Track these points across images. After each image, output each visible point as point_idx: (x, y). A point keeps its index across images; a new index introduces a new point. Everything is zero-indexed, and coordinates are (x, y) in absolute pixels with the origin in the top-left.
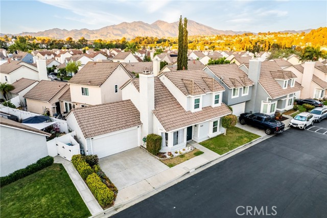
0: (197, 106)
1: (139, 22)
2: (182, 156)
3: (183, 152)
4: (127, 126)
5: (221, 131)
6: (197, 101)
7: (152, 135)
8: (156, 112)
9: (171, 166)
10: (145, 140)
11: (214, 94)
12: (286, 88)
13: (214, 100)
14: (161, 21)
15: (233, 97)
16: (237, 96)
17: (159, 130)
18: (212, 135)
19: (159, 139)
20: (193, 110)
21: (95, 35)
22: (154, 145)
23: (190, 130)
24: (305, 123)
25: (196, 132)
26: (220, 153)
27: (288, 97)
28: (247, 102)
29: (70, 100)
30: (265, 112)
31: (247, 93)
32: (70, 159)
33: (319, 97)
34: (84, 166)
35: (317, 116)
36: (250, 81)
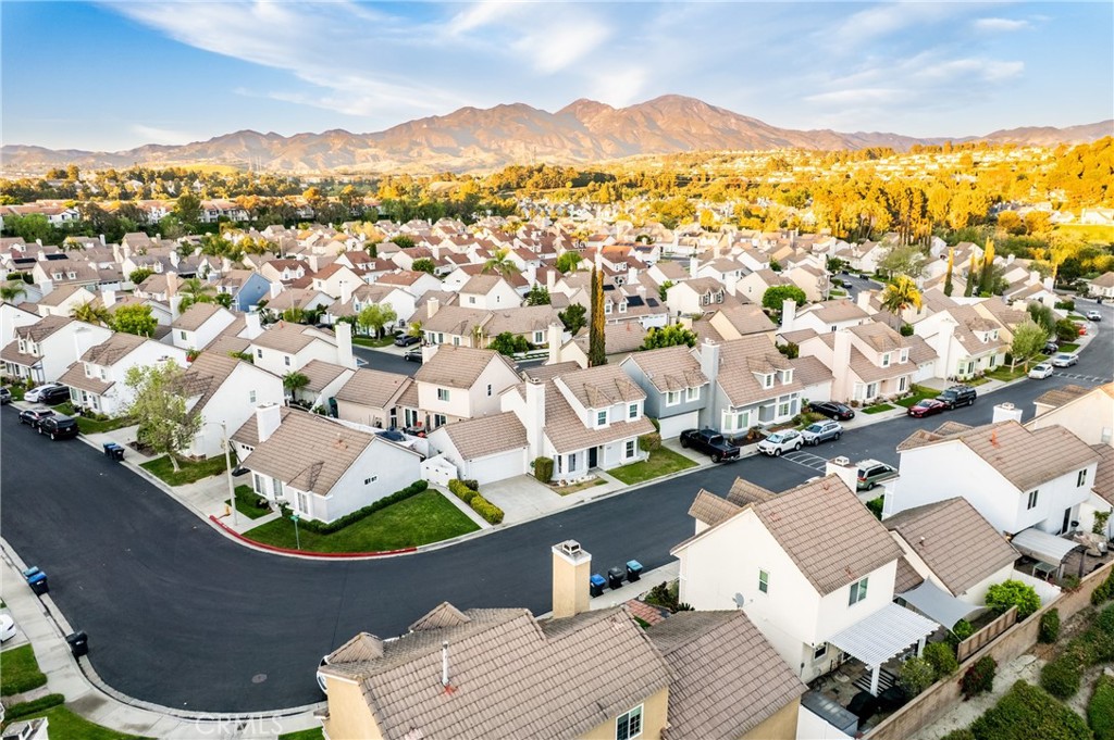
0: (602, 422)
1: (516, 106)
2: (579, 485)
3: (581, 481)
4: (513, 447)
5: (640, 456)
6: (603, 415)
7: (542, 458)
8: (547, 430)
9: (563, 494)
10: (532, 464)
11: (629, 404)
12: (772, 386)
13: (628, 412)
14: (590, 103)
15: (668, 405)
16: (677, 401)
17: (550, 453)
18: (626, 461)
19: (551, 463)
20: (597, 427)
21: (371, 151)
22: (544, 471)
23: (593, 453)
24: (780, 445)
25: (602, 455)
26: (629, 483)
27: (778, 400)
28: (701, 410)
29: (417, 405)
30: (728, 427)
31: (696, 397)
32: (445, 484)
33: (862, 398)
34: (465, 490)
35: (810, 436)
36: (702, 377)
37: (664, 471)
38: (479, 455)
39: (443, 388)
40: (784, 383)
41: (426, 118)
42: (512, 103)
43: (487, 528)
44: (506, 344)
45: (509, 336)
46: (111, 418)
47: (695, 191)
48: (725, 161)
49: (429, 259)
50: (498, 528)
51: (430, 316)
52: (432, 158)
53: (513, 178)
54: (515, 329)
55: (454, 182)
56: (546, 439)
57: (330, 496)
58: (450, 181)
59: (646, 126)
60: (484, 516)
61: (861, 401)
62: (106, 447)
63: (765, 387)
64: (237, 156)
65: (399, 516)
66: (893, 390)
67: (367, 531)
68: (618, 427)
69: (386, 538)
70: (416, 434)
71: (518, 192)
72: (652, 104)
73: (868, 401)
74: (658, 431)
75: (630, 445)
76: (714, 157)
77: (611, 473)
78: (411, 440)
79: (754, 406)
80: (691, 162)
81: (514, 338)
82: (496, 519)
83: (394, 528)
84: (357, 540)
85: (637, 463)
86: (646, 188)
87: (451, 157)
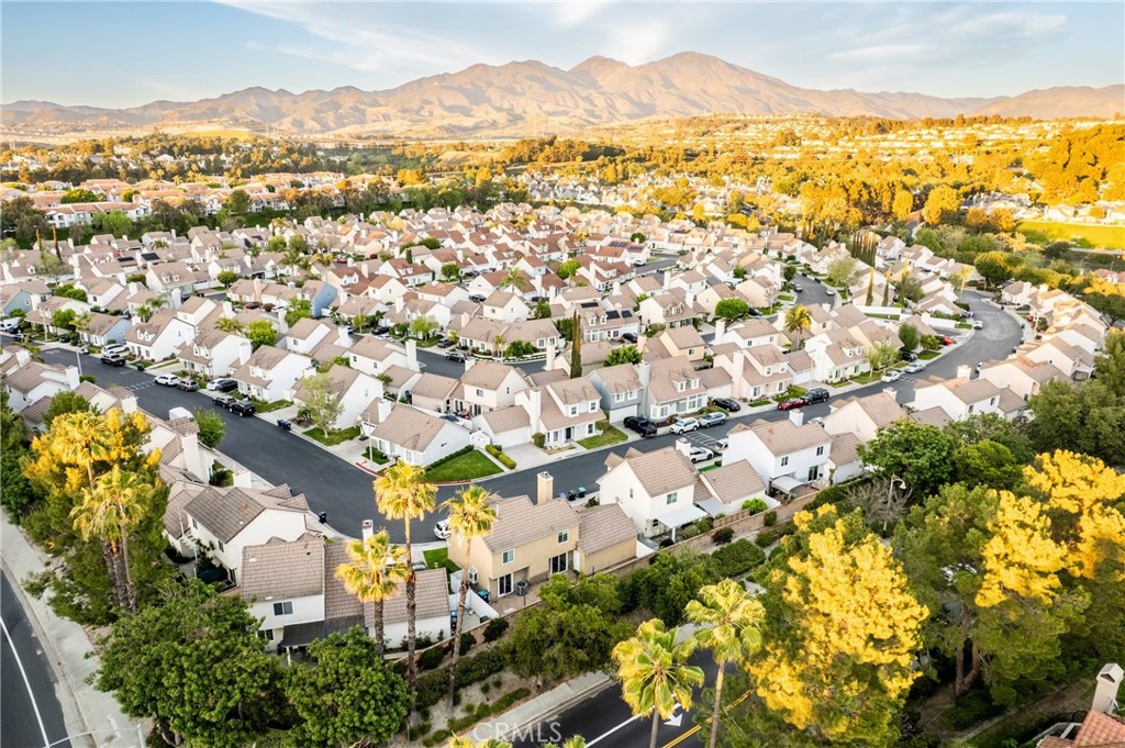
0: (574, 413)
1: (529, 64)
2: (559, 449)
3: (560, 447)
4: (521, 427)
5: (596, 432)
6: (574, 409)
7: (539, 433)
8: (542, 418)
10: (533, 437)
11: (590, 403)
12: (684, 390)
13: (590, 407)
14: (605, 60)
16: (622, 400)
17: (543, 431)
18: (588, 435)
19: (543, 437)
20: (571, 416)
21: (382, 110)
22: (540, 441)
24: (682, 428)
26: (588, 448)
28: (639, 404)
29: (463, 398)
30: (654, 415)
31: (635, 396)
32: (484, 447)
33: (750, 396)
34: (495, 451)
35: (704, 422)
36: (639, 384)
37: (609, 442)
38: (502, 431)
39: (480, 389)
40: (693, 388)
41: (437, 76)
42: (525, 60)
43: (507, 471)
44: (518, 349)
45: (520, 343)
46: (270, 402)
47: (702, 168)
48: (738, 129)
49: (454, 263)
50: (513, 471)
51: (463, 326)
52: (444, 118)
53: (525, 152)
54: (524, 337)
55: (468, 153)
56: (542, 424)
57: (425, 453)
58: (463, 150)
59: (663, 86)
60: (506, 464)
61: (749, 398)
62: (279, 422)
63: (679, 391)
64: (248, 114)
65: (460, 464)
66: (774, 391)
67: (444, 471)
68: (584, 416)
69: (455, 475)
70: (463, 417)
71: (529, 166)
72: (668, 61)
73: (754, 398)
74: (608, 418)
75: (590, 426)
76: (728, 122)
77: (578, 442)
78: (462, 421)
79: (673, 402)
80: (703, 129)
81: (524, 344)
82: (512, 467)
83: (458, 470)
84: (439, 475)
85: (595, 437)
86: (655, 162)
87: (462, 117)
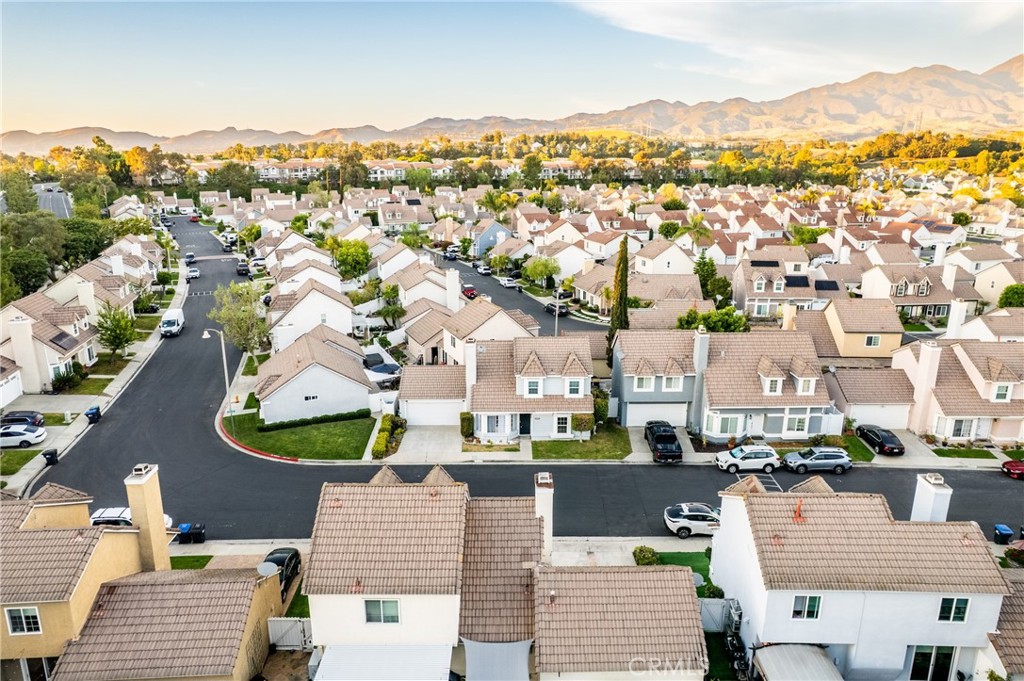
0: (533, 391)
1: (933, 68)
2: (491, 446)
4: (451, 397)
5: (575, 434)
9: (467, 451)
11: (568, 379)
12: (778, 393)
13: (567, 387)
15: (636, 389)
16: (650, 387)
18: (555, 435)
20: (528, 395)
21: (765, 118)
23: (525, 418)
24: (737, 462)
25: (536, 424)
26: (536, 458)
27: (787, 411)
28: (690, 403)
29: (444, 348)
30: (709, 428)
33: (945, 431)
34: (386, 425)
35: (798, 461)
36: (687, 367)
37: (586, 455)
38: (414, 397)
39: (453, 335)
40: (800, 392)
41: (828, 86)
43: (365, 460)
50: (377, 462)
51: (583, 272)
52: (825, 125)
53: (886, 146)
55: (827, 150)
57: (267, 403)
58: (823, 148)
61: (939, 438)
63: (767, 392)
68: (551, 401)
69: (287, 446)
71: (886, 161)
73: (953, 440)
75: (563, 421)
77: (534, 443)
82: (382, 455)
84: (272, 442)
85: (568, 441)
87: (846, 125)
